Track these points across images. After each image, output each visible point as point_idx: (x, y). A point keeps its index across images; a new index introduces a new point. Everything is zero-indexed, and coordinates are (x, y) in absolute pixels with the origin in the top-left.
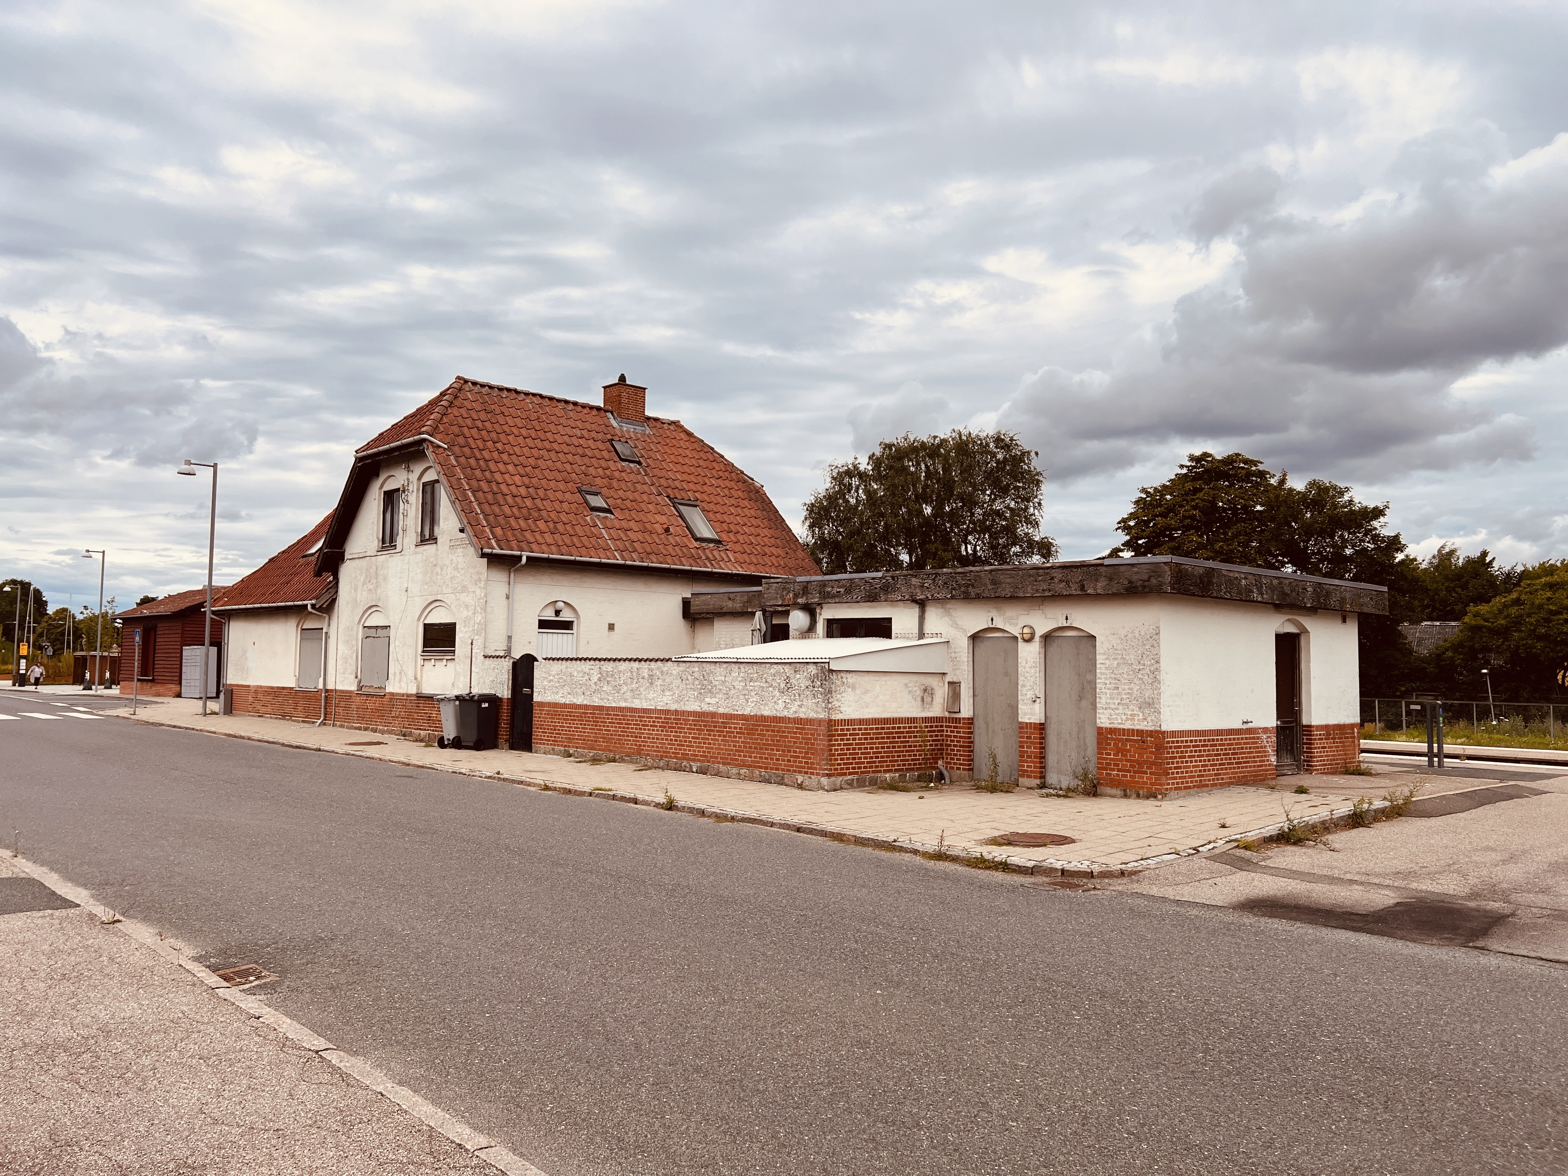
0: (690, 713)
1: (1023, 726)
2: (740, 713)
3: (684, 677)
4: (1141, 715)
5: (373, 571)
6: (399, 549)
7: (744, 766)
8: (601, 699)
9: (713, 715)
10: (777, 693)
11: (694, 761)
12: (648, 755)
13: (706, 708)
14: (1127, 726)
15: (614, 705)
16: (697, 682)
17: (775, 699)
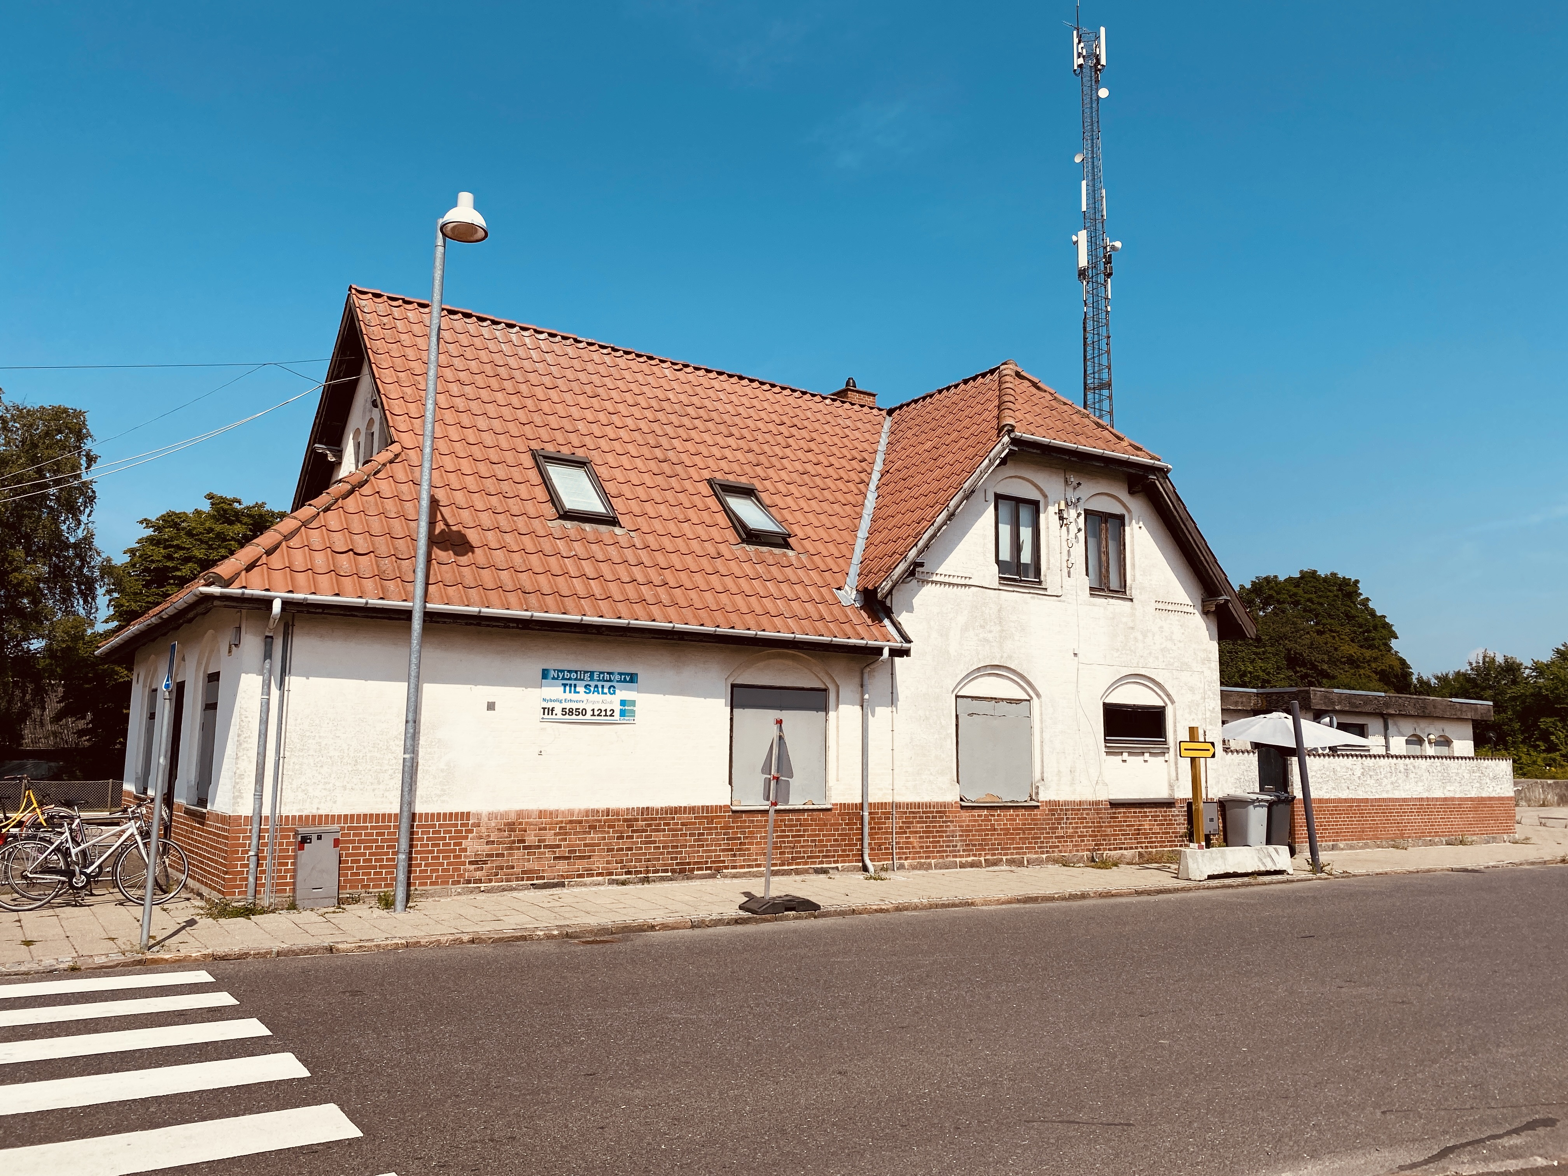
0: (1437, 799)
3: (1431, 770)
6: (1053, 592)
8: (1366, 792)
9: (1453, 799)
10: (1488, 781)
12: (1409, 837)
13: (1449, 795)
15: (1377, 797)
16: (1440, 775)
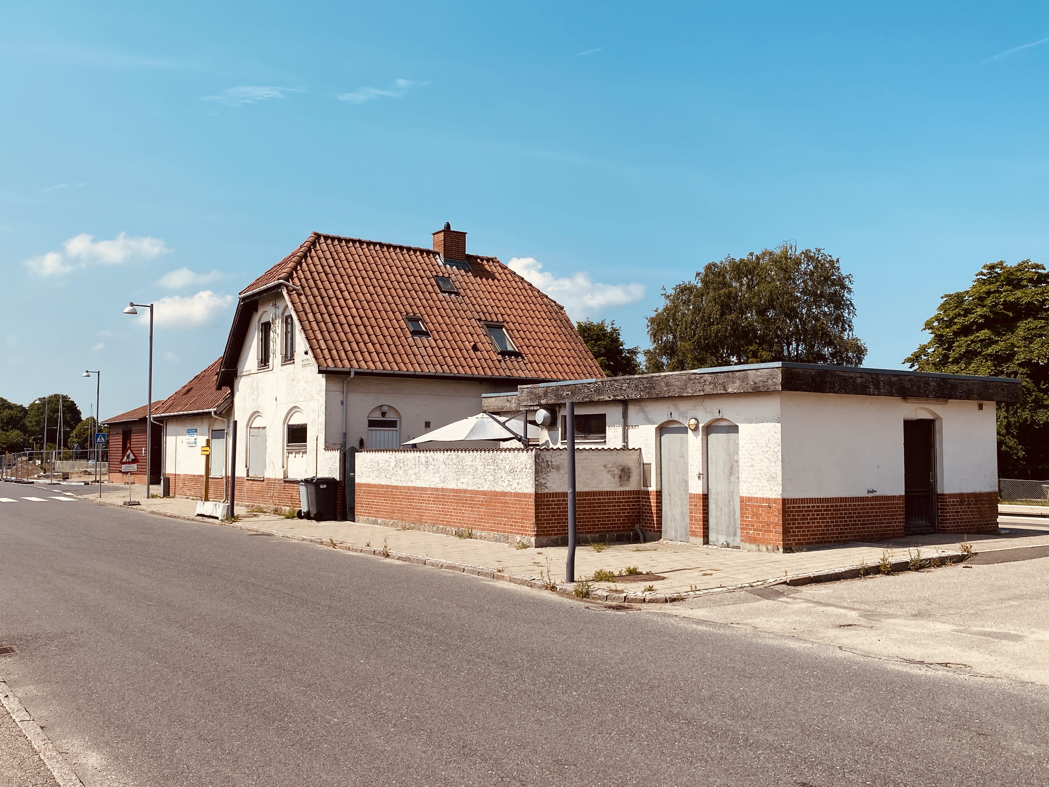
0: (451, 490)
1: (692, 497)
2: (481, 489)
3: (447, 462)
4: (768, 486)
5: (255, 385)
6: (271, 368)
7: (485, 530)
8: (397, 481)
9: (465, 491)
10: (503, 474)
11: (454, 526)
12: (426, 522)
13: (460, 486)
14: (759, 495)
15: (404, 485)
16: (455, 467)
17: (503, 479)
